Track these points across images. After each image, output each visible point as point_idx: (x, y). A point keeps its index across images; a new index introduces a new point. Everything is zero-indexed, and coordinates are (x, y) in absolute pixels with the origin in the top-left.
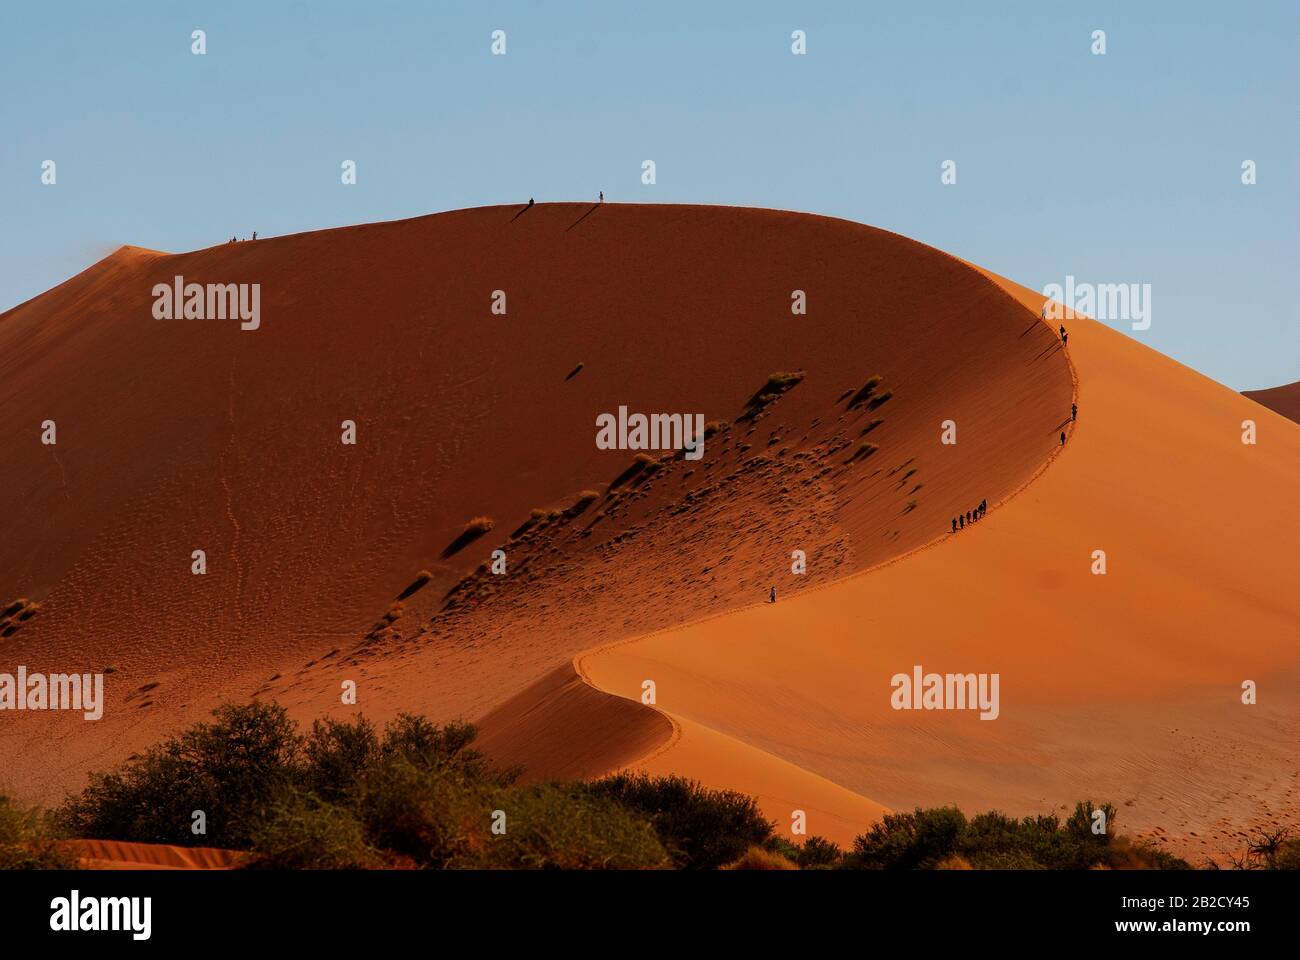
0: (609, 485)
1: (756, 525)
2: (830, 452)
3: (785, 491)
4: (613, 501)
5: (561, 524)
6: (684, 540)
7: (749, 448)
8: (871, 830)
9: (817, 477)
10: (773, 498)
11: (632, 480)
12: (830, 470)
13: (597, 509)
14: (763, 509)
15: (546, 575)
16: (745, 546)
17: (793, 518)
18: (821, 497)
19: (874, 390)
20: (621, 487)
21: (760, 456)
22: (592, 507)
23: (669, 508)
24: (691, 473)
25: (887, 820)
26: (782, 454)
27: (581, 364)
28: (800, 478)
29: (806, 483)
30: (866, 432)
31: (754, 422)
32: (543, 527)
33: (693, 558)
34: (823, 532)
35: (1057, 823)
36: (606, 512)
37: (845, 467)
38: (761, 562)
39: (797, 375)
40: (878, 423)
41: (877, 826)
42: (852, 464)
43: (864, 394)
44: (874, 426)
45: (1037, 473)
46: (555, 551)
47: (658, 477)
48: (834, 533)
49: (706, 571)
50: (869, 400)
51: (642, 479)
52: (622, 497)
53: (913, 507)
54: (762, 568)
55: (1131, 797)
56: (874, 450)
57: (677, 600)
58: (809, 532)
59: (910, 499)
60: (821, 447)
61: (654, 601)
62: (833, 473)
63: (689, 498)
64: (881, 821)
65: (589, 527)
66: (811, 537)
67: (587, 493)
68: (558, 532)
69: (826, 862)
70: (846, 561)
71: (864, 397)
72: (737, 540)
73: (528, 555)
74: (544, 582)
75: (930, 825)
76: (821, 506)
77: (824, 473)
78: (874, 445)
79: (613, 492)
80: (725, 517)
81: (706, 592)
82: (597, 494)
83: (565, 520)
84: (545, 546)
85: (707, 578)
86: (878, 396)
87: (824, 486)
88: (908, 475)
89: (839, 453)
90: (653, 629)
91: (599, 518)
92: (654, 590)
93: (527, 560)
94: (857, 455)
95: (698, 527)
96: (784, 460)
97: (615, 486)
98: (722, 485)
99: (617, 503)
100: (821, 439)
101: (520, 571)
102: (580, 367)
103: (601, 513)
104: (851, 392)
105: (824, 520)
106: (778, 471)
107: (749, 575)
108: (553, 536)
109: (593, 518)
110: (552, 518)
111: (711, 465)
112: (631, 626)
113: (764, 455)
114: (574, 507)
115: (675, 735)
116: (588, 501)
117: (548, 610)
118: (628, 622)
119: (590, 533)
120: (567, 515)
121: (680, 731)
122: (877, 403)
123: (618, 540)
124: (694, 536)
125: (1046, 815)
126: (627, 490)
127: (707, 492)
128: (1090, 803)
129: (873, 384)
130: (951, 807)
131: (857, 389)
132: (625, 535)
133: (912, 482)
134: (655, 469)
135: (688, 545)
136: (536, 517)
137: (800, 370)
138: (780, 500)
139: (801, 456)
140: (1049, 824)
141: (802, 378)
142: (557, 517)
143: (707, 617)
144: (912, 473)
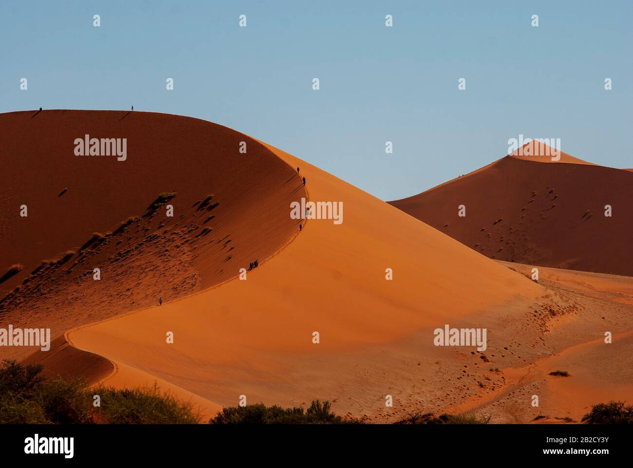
0: (80, 248)
1: (152, 268)
2: (189, 232)
3: (167, 250)
4: (82, 256)
5: (57, 267)
6: (118, 275)
7: (149, 229)
8: (217, 416)
9: (183, 244)
10: (160, 254)
11: (91, 246)
12: (189, 240)
13: (74, 260)
14: (156, 259)
15: (49, 292)
16: (148, 278)
17: (171, 264)
18: (184, 253)
19: (210, 201)
20: (87, 249)
21: (155, 234)
22: (71, 260)
23: (110, 259)
24: (121, 242)
25: (225, 410)
26: (165, 232)
27: (66, 189)
28: (174, 244)
29: (178, 247)
30: (206, 221)
31: (152, 217)
32: (47, 269)
33: (122, 284)
34: (186, 271)
35: (302, 412)
36: (79, 261)
37: (196, 239)
38: (155, 286)
39: (172, 194)
40: (212, 217)
41: (220, 413)
42: (200, 237)
43: (205, 203)
44: (210, 219)
45: (290, 241)
46: (54, 280)
47: (105, 244)
48: (191, 271)
49: (128, 290)
50: (208, 206)
51: (96, 245)
52: (86, 254)
53: (230, 258)
54: (155, 288)
55: (335, 398)
56: (210, 230)
57: (114, 304)
58: (179, 270)
59: (228, 255)
60: (184, 229)
61: (103, 304)
62: (190, 242)
63: (120, 254)
64: (221, 411)
65: (71, 268)
66: (180, 273)
67: (69, 252)
68: (55, 271)
70: (197, 285)
71: (205, 205)
72: (143, 275)
73: (40, 282)
74: (48, 295)
76: (185, 258)
77: (186, 242)
78: (210, 228)
79: (82, 252)
80: (138, 263)
81: (128, 301)
82: (75, 252)
83: (58, 265)
84: (48, 278)
85: (129, 293)
86: (212, 204)
87: (186, 248)
88: (227, 242)
89: (193, 232)
90: (102, 319)
91: (76, 264)
92: (103, 299)
93: (40, 285)
94: (202, 233)
95: (124, 268)
96: (166, 235)
97: (83, 248)
98: (136, 248)
99: (84, 257)
100: (184, 225)
101: (36, 290)
102: (66, 190)
103: (76, 262)
104: (199, 202)
105: (186, 265)
106: (163, 241)
107: (149, 292)
108: (52, 273)
109: (73, 263)
110: (52, 264)
111: (130, 238)
112: (91, 318)
113: (157, 233)
114: (63, 259)
115: (115, 370)
116: (70, 256)
117: (50, 310)
118: (90, 316)
119: (71, 272)
120: (59, 262)
121: (117, 369)
122: (212, 207)
123: (85, 275)
124: (122, 273)
125: (298, 407)
126: (89, 250)
127: (129, 251)
128: (318, 401)
129: (210, 198)
130: (259, 403)
131: (202, 201)
132: (88, 273)
133: (229, 246)
134: (103, 240)
135: (119, 277)
136: (44, 264)
137: (174, 191)
138: (165, 255)
139: (175, 233)
140: (299, 411)
141: (175, 195)
142: (55, 264)
143: (130, 312)
144: (229, 241)
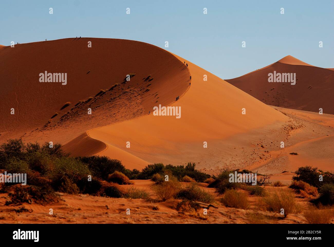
0: (95, 96)
1: (125, 105)
2: (141, 90)
3: (131, 98)
4: (96, 99)
5: (85, 104)
6: (110, 108)
7: (124, 89)
8: (145, 168)
9: (138, 95)
10: (128, 99)
11: (100, 95)
12: (140, 94)
13: (93, 101)
14: (127, 101)
15: (82, 114)
16: (123, 109)
17: (132, 104)
18: (138, 99)
19: (150, 78)
20: (98, 96)
21: (126, 91)
22: (91, 101)
23: (107, 101)
24: (112, 94)
25: (149, 166)
26: (131, 90)
27: (90, 71)
28: (134, 95)
29: (135, 96)
30: (148, 86)
31: (125, 84)
32: (81, 104)
33: (112, 111)
34: (139, 107)
35: (184, 167)
36: (94, 102)
37: (143, 93)
38: (126, 112)
39: (134, 74)
40: (150, 84)
41: (147, 167)
42: (145, 93)
43: (147, 79)
44: (149, 85)
45: (182, 95)
46: (84, 109)
47: (105, 95)
48: (141, 107)
49: (114, 114)
50: (149, 80)
51: (101, 95)
52: (98, 98)
53: (157, 102)
54: (125, 114)
55: (199, 162)
56: (149, 90)
57: (108, 120)
58: (135, 106)
59: (156, 100)
60: (139, 89)
61: (104, 120)
62: (141, 94)
63: (111, 99)
64: (147, 166)
65: (91, 104)
66: (136, 107)
67: (90, 97)
68: (84, 105)
69: (136, 174)
70: (143, 112)
71: (148, 79)
72: (121, 108)
73: (78, 110)
74: (81, 115)
75: (157, 167)
76: (138, 101)
77: (139, 94)
78: (149, 89)
79: (96, 97)
80: (119, 103)
81: (114, 118)
82: (92, 98)
83: (86, 103)
84: (81, 108)
85: (115, 115)
86: (150, 79)
87: (139, 97)
88: (156, 95)
89: (142, 91)
90: (103, 126)
91: (93, 103)
92: (104, 118)
93: (78, 111)
94: (146, 91)
95: (113, 105)
96: (131, 92)
97: (96, 96)
98: (118, 96)
99: (96, 100)
100: (138, 88)
101: (76, 113)
102: (90, 72)
103: (93, 102)
104: (145, 78)
105: (139, 104)
106: (130, 94)
107: (123, 115)
108: (83, 106)
109: (92, 103)
110: (83, 102)
111: (116, 92)
112: (99, 125)
113: (127, 90)
114: (88, 100)
115: (107, 147)
116: (91, 99)
117: (82, 121)
118: (98, 124)
119: (91, 106)
120: (86, 102)
121: (108, 147)
122: (150, 80)
123: (96, 107)
124: (112, 107)
125: (182, 165)
126: (99, 97)
127: (115, 98)
128: (190, 163)
129: (149, 76)
130: (161, 163)
131: (146, 78)
132: (98, 106)
133: (157, 97)
134: (104, 93)
135: (111, 108)
136: (80, 102)
137: (135, 73)
138: (130, 100)
139: (134, 91)
140: (182, 167)
141: (135, 75)
142: (84, 102)
143: (115, 123)
144: (157, 95)
